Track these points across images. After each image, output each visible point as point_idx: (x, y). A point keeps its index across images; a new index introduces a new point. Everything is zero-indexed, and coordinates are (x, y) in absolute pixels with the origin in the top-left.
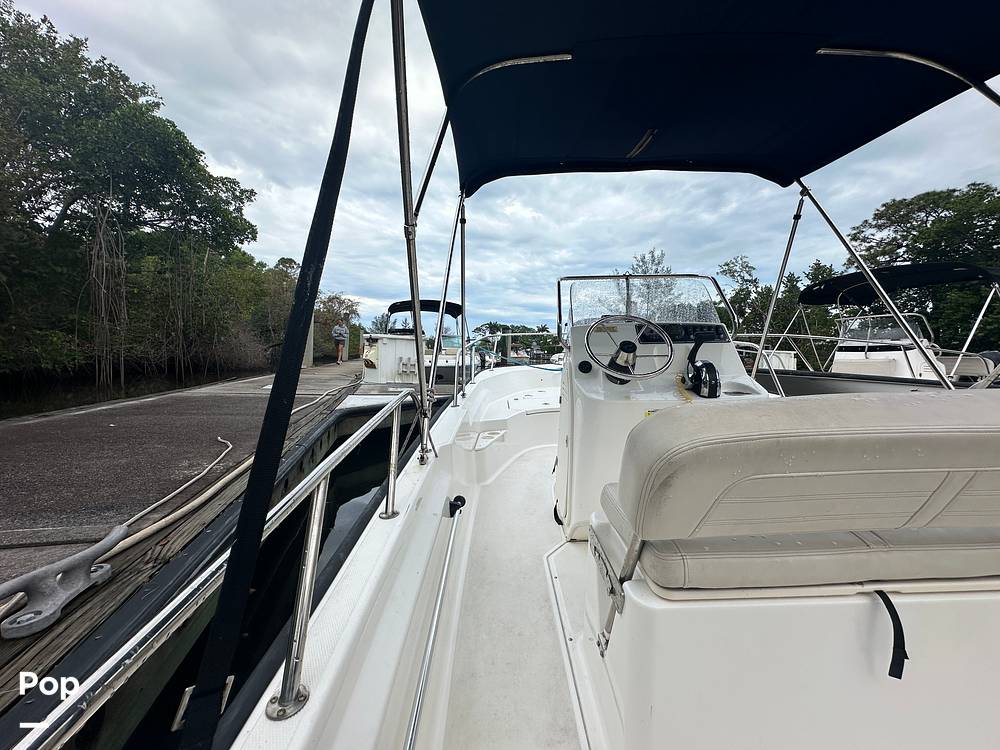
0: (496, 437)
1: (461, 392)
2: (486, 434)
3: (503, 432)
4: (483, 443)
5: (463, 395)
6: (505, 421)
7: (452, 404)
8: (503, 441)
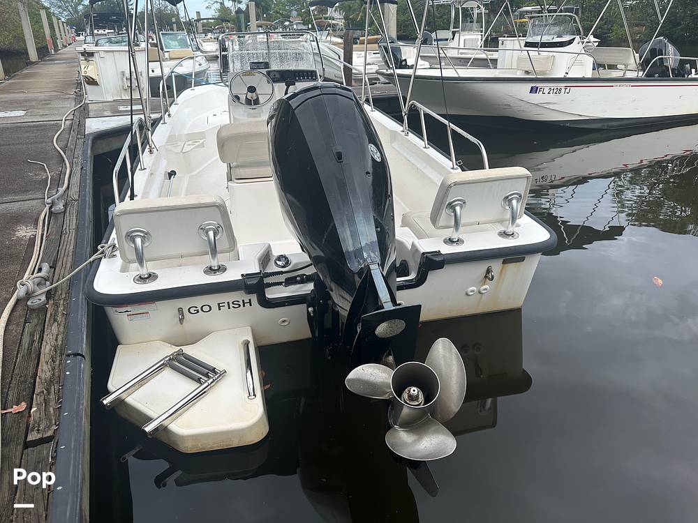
0: (197, 144)
1: (167, 113)
2: (190, 142)
3: (202, 141)
4: (187, 148)
5: (169, 115)
6: (203, 133)
7: (162, 122)
8: (203, 147)
